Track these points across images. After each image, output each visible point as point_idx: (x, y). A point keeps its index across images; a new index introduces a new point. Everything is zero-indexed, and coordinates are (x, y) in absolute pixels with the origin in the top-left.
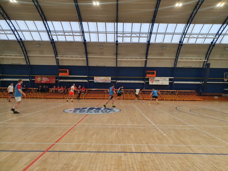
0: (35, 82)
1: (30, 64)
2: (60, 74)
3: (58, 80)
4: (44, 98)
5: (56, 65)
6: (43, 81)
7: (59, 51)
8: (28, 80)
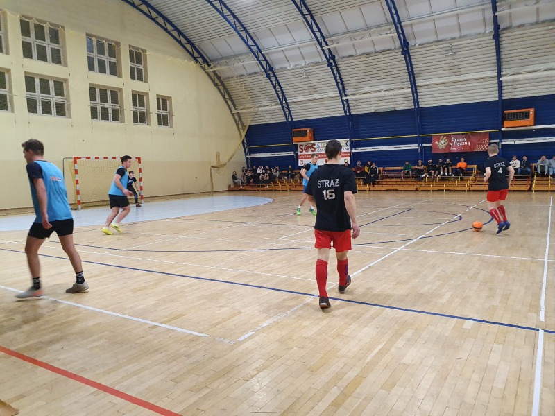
0: (433, 152)
1: (421, 106)
2: (506, 123)
3: (498, 141)
4: (469, 191)
5: (497, 99)
6: (453, 146)
7: (509, 59)
8: (415, 147)
